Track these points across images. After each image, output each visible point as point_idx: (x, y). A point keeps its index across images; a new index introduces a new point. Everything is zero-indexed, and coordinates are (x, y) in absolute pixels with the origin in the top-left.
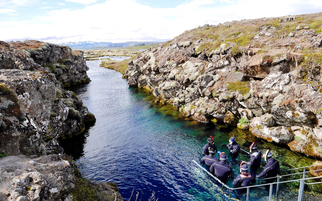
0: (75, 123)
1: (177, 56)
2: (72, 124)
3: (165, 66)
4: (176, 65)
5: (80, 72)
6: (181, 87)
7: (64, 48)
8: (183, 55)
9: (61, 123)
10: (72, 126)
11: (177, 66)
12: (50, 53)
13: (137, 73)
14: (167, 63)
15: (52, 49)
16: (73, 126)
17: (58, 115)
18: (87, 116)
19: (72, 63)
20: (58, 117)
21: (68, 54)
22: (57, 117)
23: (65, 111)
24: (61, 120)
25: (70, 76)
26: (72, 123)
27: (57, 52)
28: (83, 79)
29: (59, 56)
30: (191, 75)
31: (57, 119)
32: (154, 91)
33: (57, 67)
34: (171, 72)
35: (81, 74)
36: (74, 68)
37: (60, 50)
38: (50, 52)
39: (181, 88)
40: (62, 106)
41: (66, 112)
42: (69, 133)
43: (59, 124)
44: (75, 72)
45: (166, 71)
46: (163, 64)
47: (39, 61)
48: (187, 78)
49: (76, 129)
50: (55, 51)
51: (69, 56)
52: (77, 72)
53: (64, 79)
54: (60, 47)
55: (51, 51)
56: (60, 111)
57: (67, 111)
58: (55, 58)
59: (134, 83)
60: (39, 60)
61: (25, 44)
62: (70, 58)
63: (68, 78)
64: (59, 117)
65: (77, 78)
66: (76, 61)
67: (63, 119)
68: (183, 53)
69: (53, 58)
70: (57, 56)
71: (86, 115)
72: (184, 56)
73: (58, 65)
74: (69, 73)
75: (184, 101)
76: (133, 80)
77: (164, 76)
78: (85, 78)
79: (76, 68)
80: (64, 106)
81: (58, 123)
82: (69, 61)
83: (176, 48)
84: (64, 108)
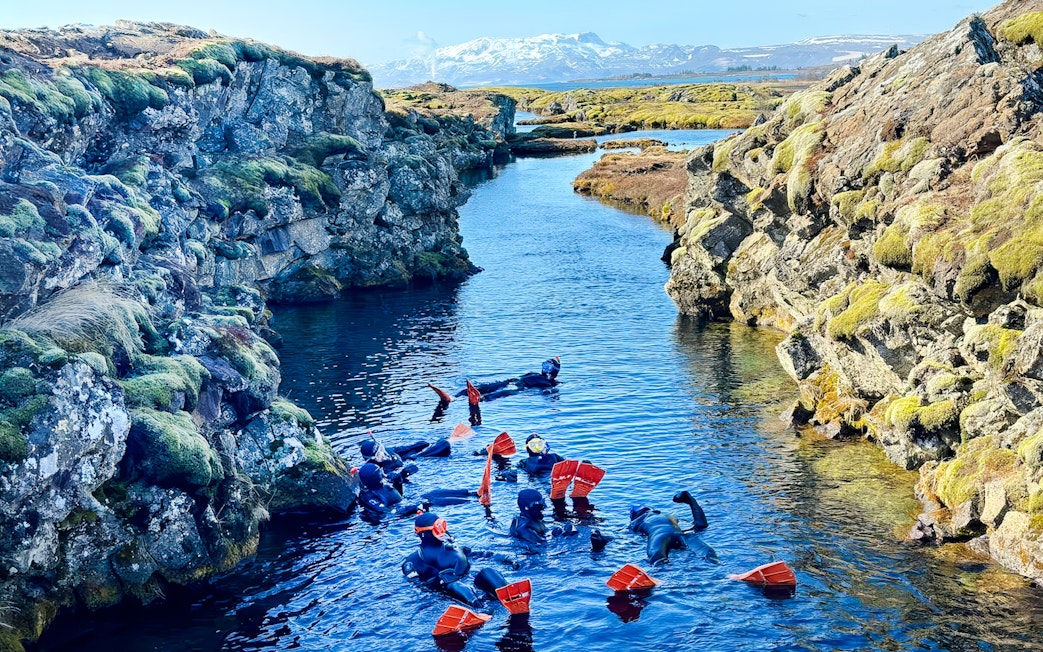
0: (176, 510)
1: (954, 106)
2: (157, 514)
3: (865, 175)
4: (939, 170)
5: (409, 212)
6: (950, 320)
7: (328, 73)
8: (998, 98)
9: (61, 503)
10: (154, 525)
11: (943, 175)
12: (251, 100)
13: (729, 222)
14: (881, 154)
15: (260, 78)
16: (157, 529)
17: (45, 450)
18: (293, 472)
19: (363, 157)
20: (44, 461)
21: (349, 106)
22: (32, 461)
23: (95, 431)
24: (62, 481)
25: (347, 236)
26: (155, 507)
27: (283, 92)
28: (424, 258)
29: (296, 115)
30: (1009, 235)
31: (36, 472)
32: (787, 341)
33: (271, 179)
34: (897, 216)
35: (415, 226)
36: (373, 185)
37: (306, 84)
38: (249, 92)
39: (949, 328)
40: (83, 398)
41: (108, 434)
42: (135, 567)
43: (49, 507)
44: (383, 211)
45: (863, 209)
46: (857, 165)
47: (167, 140)
48: (980, 261)
49: (187, 546)
50: (278, 85)
51: (356, 118)
52: (394, 213)
53: (312, 253)
54: (308, 67)
55: (253, 89)
56: (62, 425)
57: (113, 429)
58: (267, 126)
59: (705, 289)
60: (169, 134)
61: (103, 41)
62: (361, 128)
63: (334, 247)
64: (49, 466)
65: (388, 245)
66: (392, 148)
67: (75, 477)
68: (996, 87)
69: (258, 124)
70: (284, 120)
71: (290, 464)
72: (1002, 103)
73: (280, 168)
74: (341, 219)
75: (957, 419)
76: (700, 267)
77: (853, 243)
78: (436, 248)
79: (386, 187)
80: (91, 396)
81: (44, 495)
82: (350, 149)
83: (958, 51)
84: (92, 412)
